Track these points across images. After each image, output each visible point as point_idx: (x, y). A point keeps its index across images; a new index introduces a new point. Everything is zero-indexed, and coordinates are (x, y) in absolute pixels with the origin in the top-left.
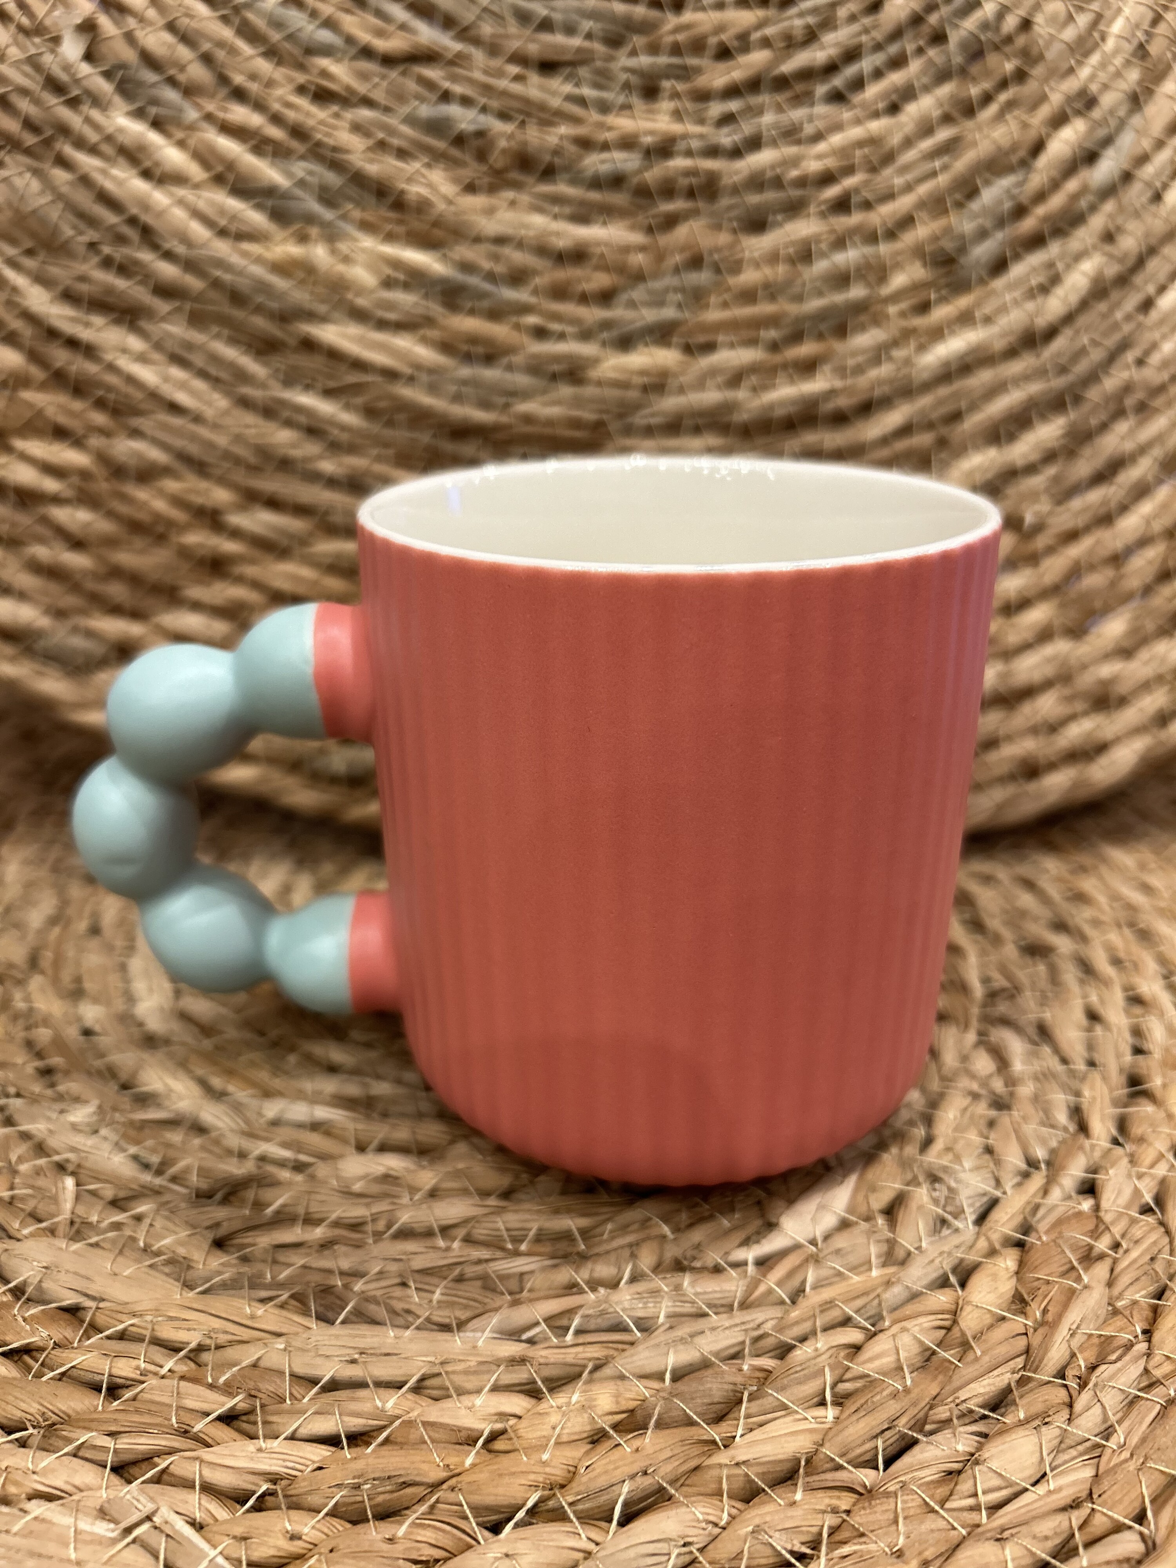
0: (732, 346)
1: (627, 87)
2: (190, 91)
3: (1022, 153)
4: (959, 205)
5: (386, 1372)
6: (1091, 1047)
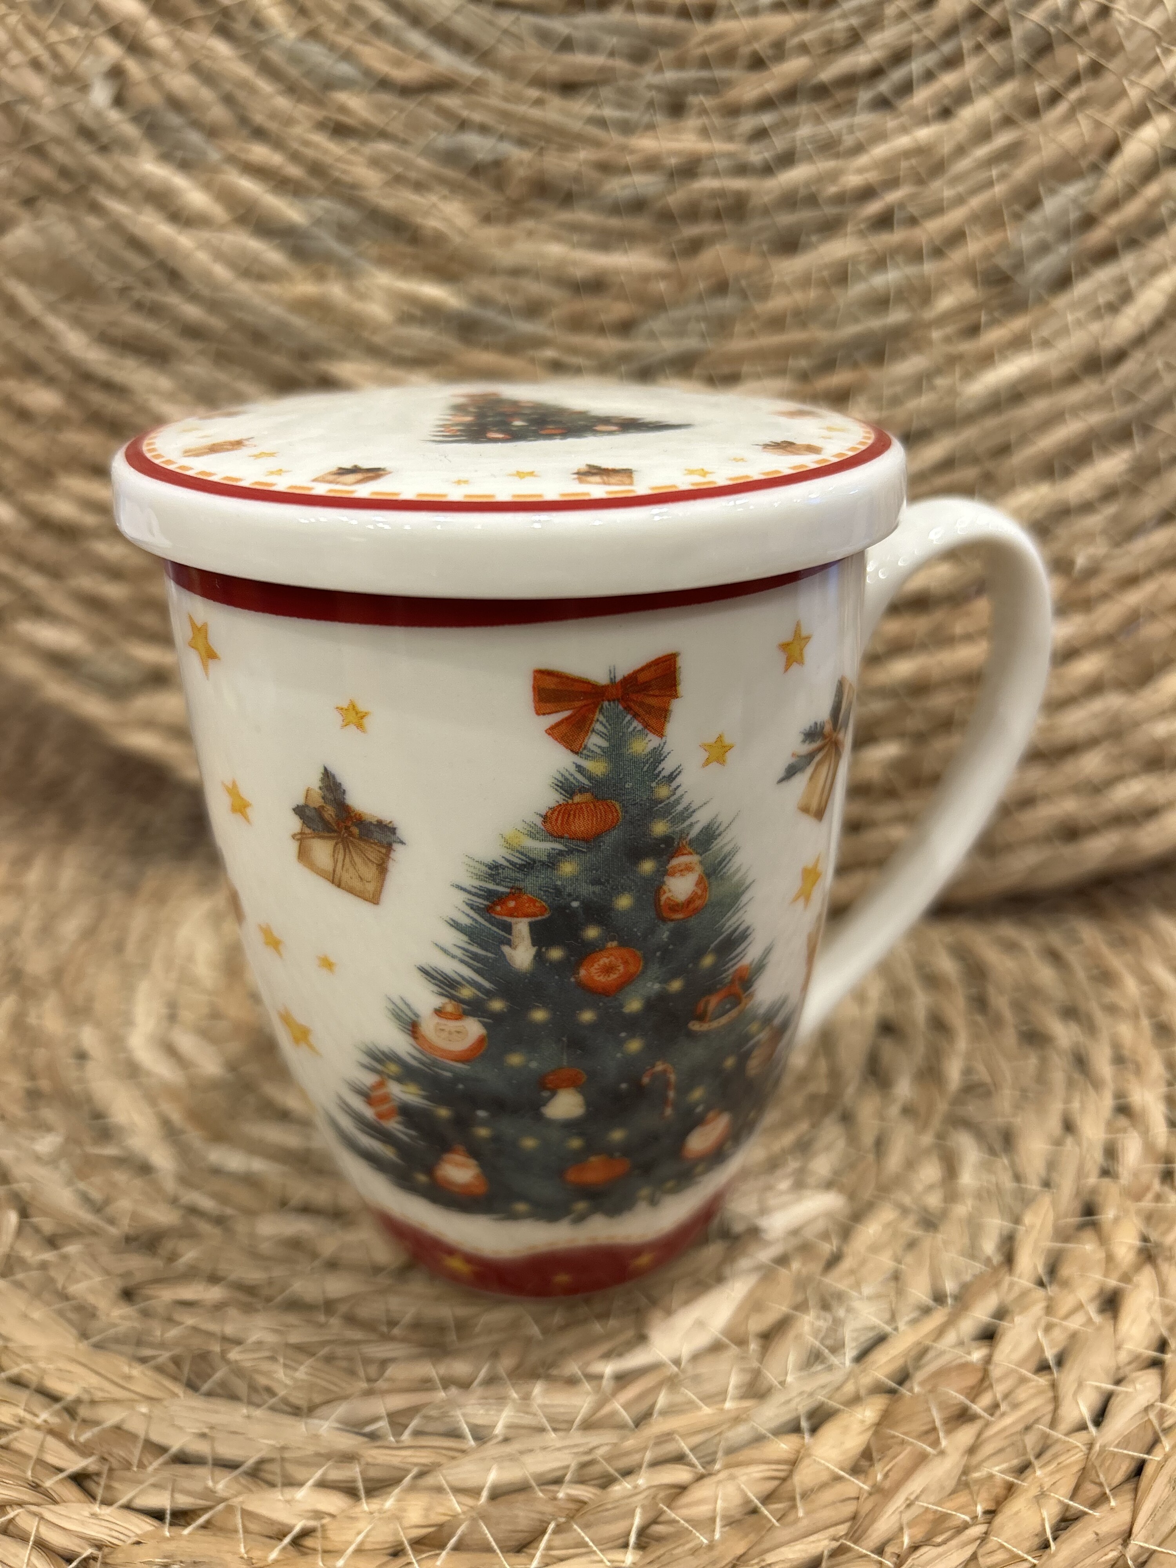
1: (651, 104)
2: (213, 132)
3: (1093, 157)
4: (1018, 217)
5: (227, 1450)
6: (1052, 1165)
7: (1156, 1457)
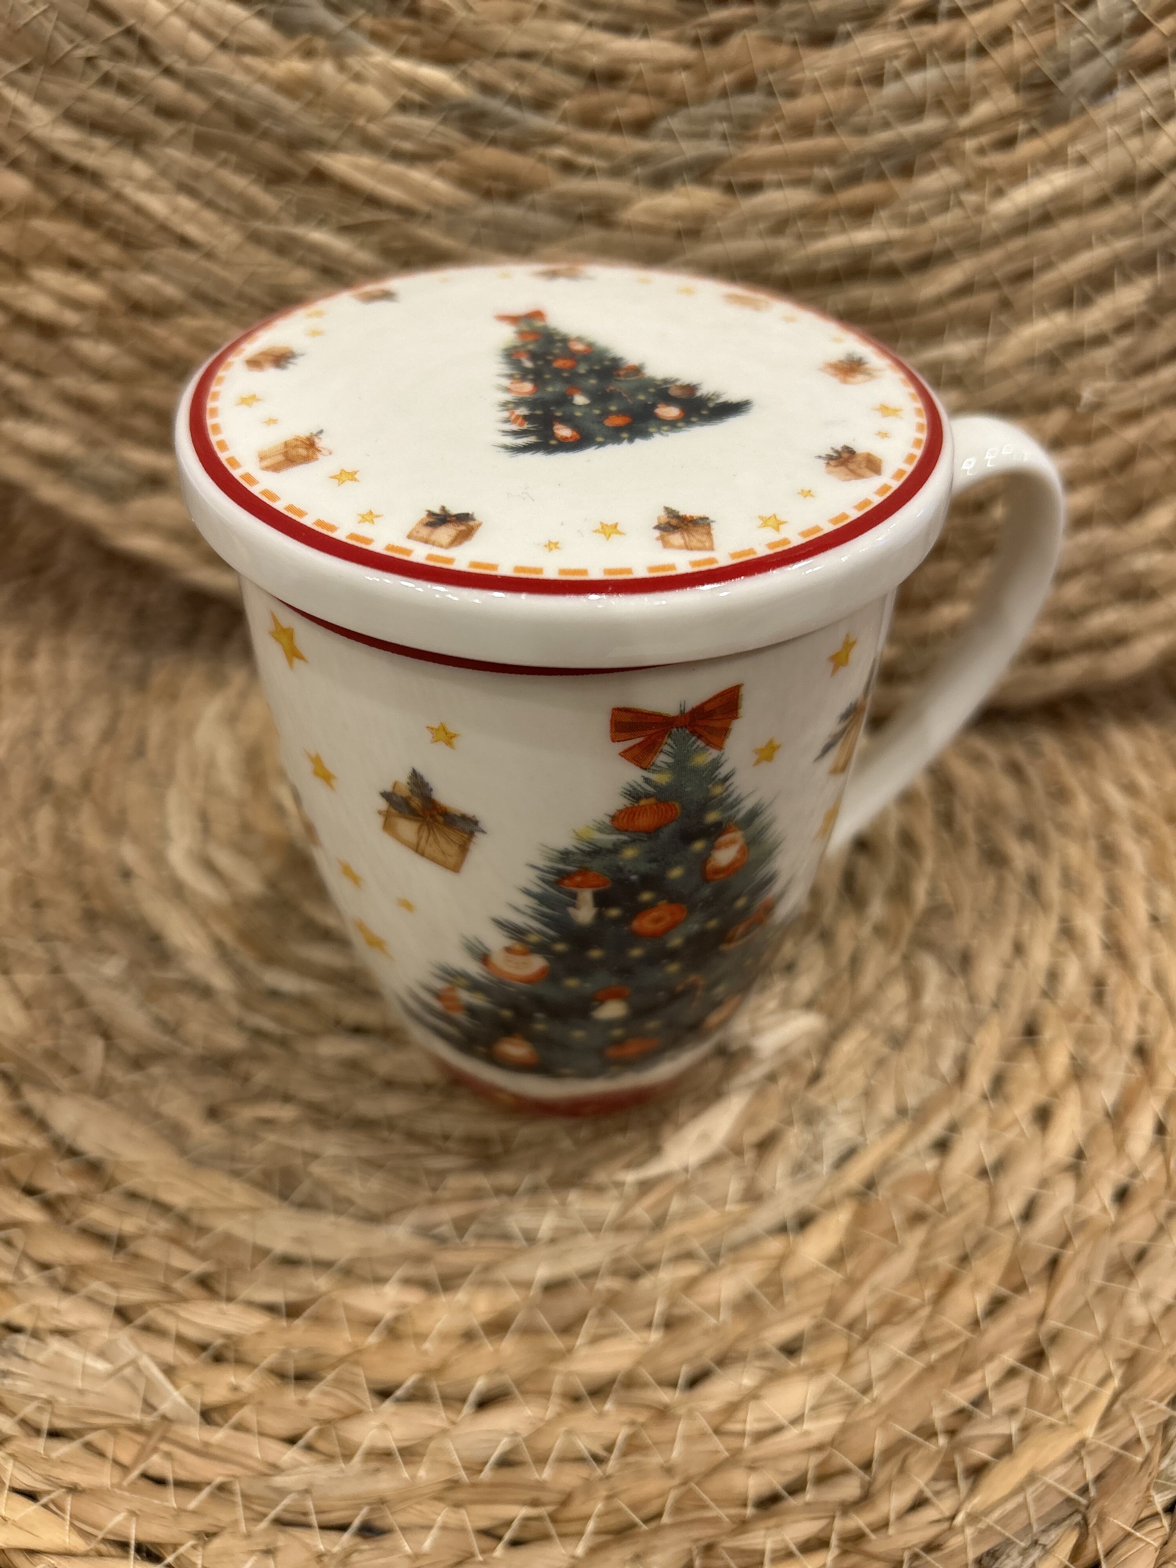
0: (779, 185)
4: (1068, 16)
5: (322, 1252)
6: (1003, 987)
7: (1069, 1253)
